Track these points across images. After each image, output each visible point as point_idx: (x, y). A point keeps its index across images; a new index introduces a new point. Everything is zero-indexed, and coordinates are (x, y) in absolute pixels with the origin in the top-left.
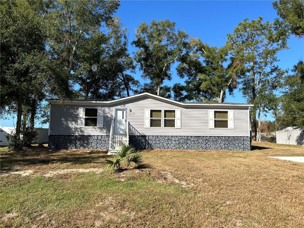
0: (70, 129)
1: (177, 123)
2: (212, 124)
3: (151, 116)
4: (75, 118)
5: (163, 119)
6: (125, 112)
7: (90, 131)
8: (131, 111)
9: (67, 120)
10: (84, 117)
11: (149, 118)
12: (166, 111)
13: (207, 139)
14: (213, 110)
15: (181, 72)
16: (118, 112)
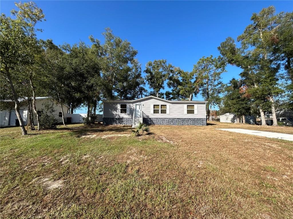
0: (114, 114)
1: (168, 112)
2: (186, 112)
3: (154, 108)
4: (116, 109)
5: (160, 110)
6: (140, 106)
7: (123, 115)
8: (143, 105)
9: (112, 110)
10: (120, 108)
11: (153, 109)
12: (162, 105)
13: (183, 120)
14: (186, 105)
15: (169, 85)
16: (137, 106)
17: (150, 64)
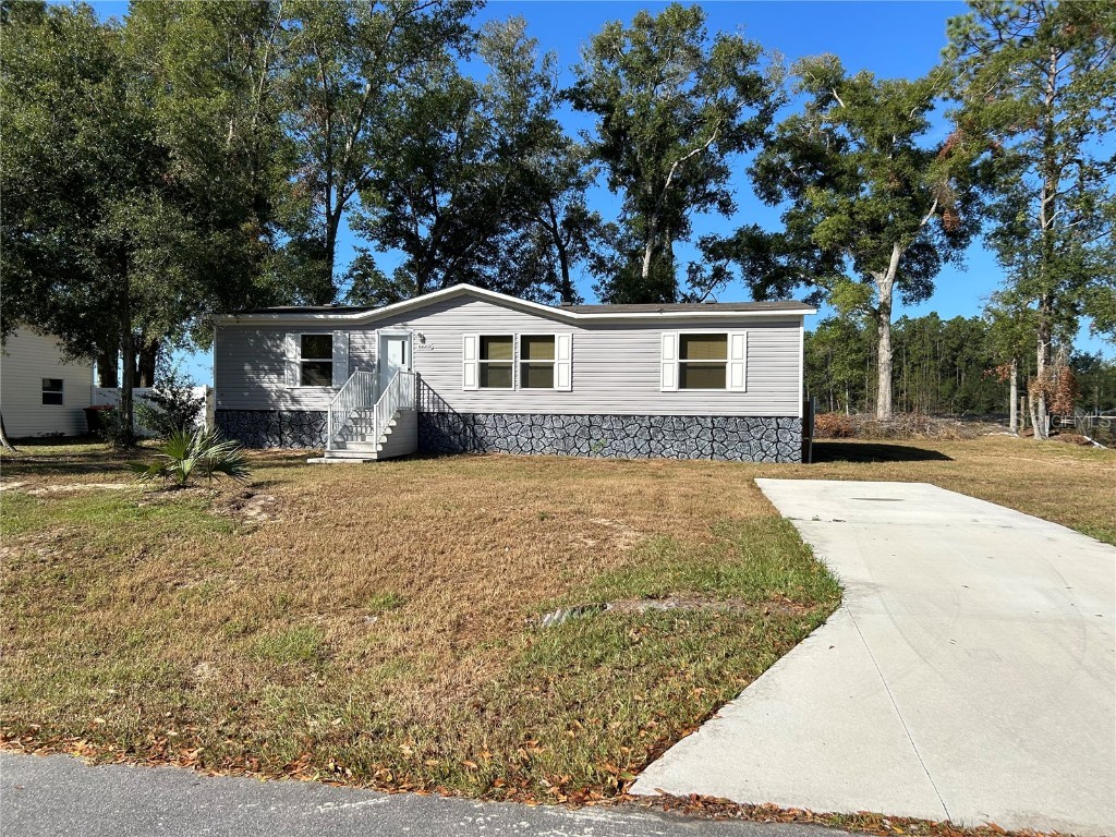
0: (265, 393)
1: (561, 377)
2: (670, 376)
4: (277, 365)
5: (516, 362)
6: (407, 343)
7: (313, 398)
8: (423, 340)
9: (256, 370)
10: (299, 359)
12: (526, 340)
14: (676, 334)
15: (768, 182)
16: (391, 343)
17: (605, 49)
